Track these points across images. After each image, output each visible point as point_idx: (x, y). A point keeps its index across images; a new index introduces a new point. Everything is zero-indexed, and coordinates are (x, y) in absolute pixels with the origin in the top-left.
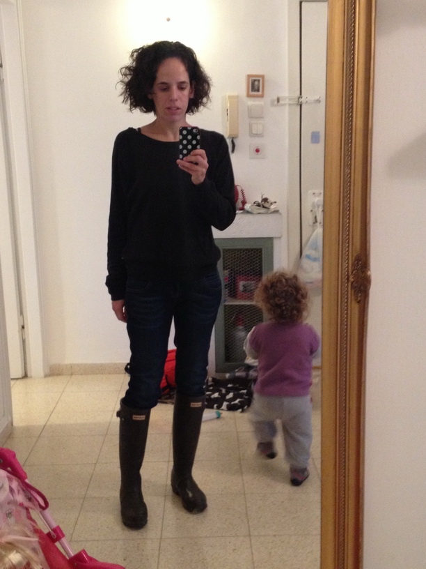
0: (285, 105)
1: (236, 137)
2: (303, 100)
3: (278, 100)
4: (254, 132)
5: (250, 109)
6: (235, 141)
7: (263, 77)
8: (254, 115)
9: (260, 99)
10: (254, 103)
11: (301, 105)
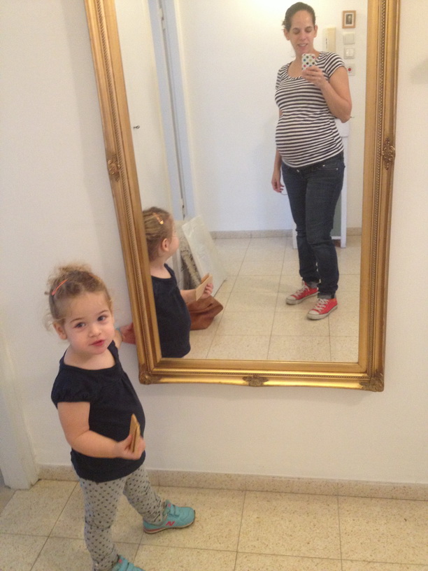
4: (348, 55)
5: (344, 38)
7: (354, 12)
8: (348, 42)
9: (351, 29)
10: (347, 33)
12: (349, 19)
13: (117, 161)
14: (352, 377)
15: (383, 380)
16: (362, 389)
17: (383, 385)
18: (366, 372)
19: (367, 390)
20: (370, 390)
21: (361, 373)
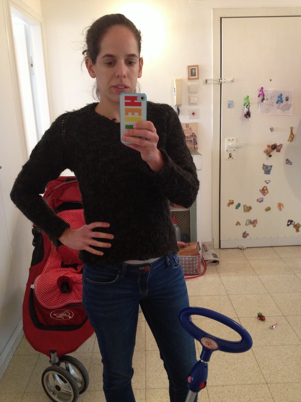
1: (181, 105)
2: (223, 80)
3: (206, 81)
4: (192, 102)
5: (189, 88)
6: (179, 108)
7: (197, 66)
8: (191, 91)
10: (191, 84)
11: (221, 84)
12: (193, 72)
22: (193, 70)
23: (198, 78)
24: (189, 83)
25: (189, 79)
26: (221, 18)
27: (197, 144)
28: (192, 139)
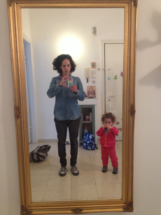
0: (101, 70)
1: (89, 78)
2: (106, 69)
3: (99, 69)
4: (93, 77)
5: (92, 71)
6: (88, 79)
7: (95, 63)
8: (93, 73)
9: (95, 69)
10: (93, 70)
11: (105, 70)
12: (93, 65)
13: (19, 110)
14: (120, 206)
15: (133, 206)
16: (124, 211)
17: (133, 209)
18: (125, 203)
19: (126, 212)
20: (128, 212)
21: (123, 204)
22: (94, 64)
23: (95, 68)
24: (92, 69)
25: (92, 68)
26: (105, 44)
27: (95, 94)
28: (93, 92)
